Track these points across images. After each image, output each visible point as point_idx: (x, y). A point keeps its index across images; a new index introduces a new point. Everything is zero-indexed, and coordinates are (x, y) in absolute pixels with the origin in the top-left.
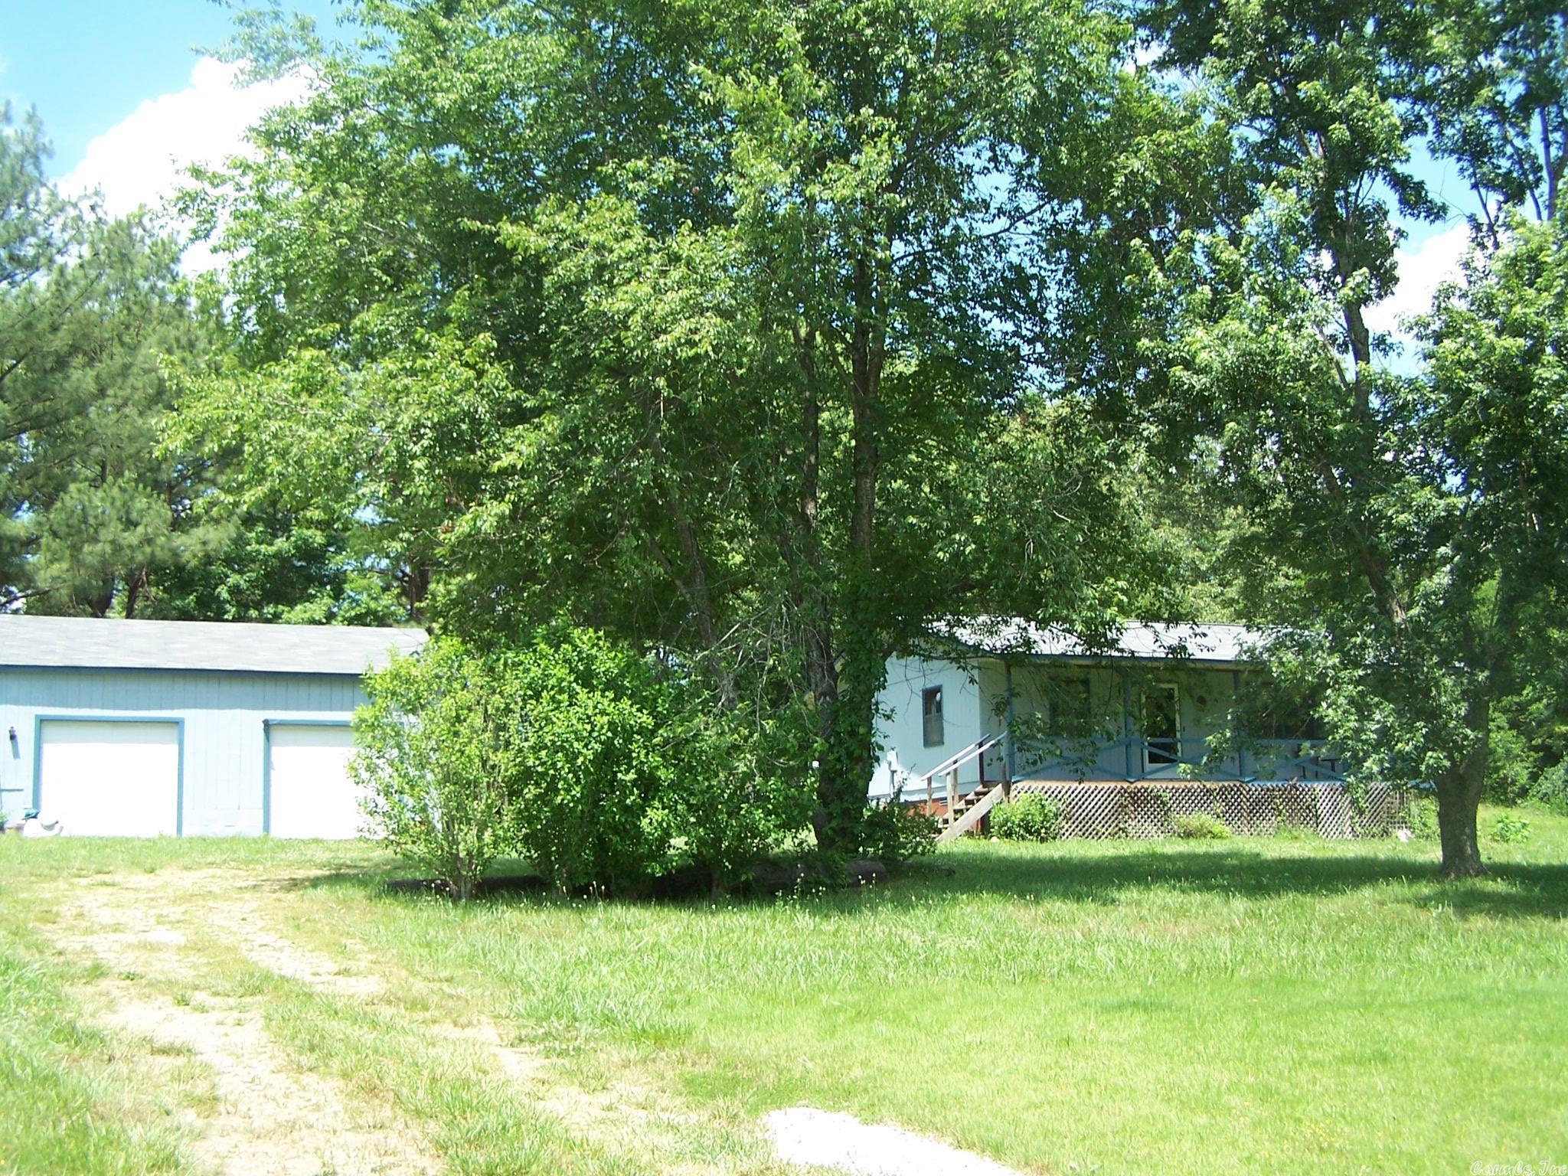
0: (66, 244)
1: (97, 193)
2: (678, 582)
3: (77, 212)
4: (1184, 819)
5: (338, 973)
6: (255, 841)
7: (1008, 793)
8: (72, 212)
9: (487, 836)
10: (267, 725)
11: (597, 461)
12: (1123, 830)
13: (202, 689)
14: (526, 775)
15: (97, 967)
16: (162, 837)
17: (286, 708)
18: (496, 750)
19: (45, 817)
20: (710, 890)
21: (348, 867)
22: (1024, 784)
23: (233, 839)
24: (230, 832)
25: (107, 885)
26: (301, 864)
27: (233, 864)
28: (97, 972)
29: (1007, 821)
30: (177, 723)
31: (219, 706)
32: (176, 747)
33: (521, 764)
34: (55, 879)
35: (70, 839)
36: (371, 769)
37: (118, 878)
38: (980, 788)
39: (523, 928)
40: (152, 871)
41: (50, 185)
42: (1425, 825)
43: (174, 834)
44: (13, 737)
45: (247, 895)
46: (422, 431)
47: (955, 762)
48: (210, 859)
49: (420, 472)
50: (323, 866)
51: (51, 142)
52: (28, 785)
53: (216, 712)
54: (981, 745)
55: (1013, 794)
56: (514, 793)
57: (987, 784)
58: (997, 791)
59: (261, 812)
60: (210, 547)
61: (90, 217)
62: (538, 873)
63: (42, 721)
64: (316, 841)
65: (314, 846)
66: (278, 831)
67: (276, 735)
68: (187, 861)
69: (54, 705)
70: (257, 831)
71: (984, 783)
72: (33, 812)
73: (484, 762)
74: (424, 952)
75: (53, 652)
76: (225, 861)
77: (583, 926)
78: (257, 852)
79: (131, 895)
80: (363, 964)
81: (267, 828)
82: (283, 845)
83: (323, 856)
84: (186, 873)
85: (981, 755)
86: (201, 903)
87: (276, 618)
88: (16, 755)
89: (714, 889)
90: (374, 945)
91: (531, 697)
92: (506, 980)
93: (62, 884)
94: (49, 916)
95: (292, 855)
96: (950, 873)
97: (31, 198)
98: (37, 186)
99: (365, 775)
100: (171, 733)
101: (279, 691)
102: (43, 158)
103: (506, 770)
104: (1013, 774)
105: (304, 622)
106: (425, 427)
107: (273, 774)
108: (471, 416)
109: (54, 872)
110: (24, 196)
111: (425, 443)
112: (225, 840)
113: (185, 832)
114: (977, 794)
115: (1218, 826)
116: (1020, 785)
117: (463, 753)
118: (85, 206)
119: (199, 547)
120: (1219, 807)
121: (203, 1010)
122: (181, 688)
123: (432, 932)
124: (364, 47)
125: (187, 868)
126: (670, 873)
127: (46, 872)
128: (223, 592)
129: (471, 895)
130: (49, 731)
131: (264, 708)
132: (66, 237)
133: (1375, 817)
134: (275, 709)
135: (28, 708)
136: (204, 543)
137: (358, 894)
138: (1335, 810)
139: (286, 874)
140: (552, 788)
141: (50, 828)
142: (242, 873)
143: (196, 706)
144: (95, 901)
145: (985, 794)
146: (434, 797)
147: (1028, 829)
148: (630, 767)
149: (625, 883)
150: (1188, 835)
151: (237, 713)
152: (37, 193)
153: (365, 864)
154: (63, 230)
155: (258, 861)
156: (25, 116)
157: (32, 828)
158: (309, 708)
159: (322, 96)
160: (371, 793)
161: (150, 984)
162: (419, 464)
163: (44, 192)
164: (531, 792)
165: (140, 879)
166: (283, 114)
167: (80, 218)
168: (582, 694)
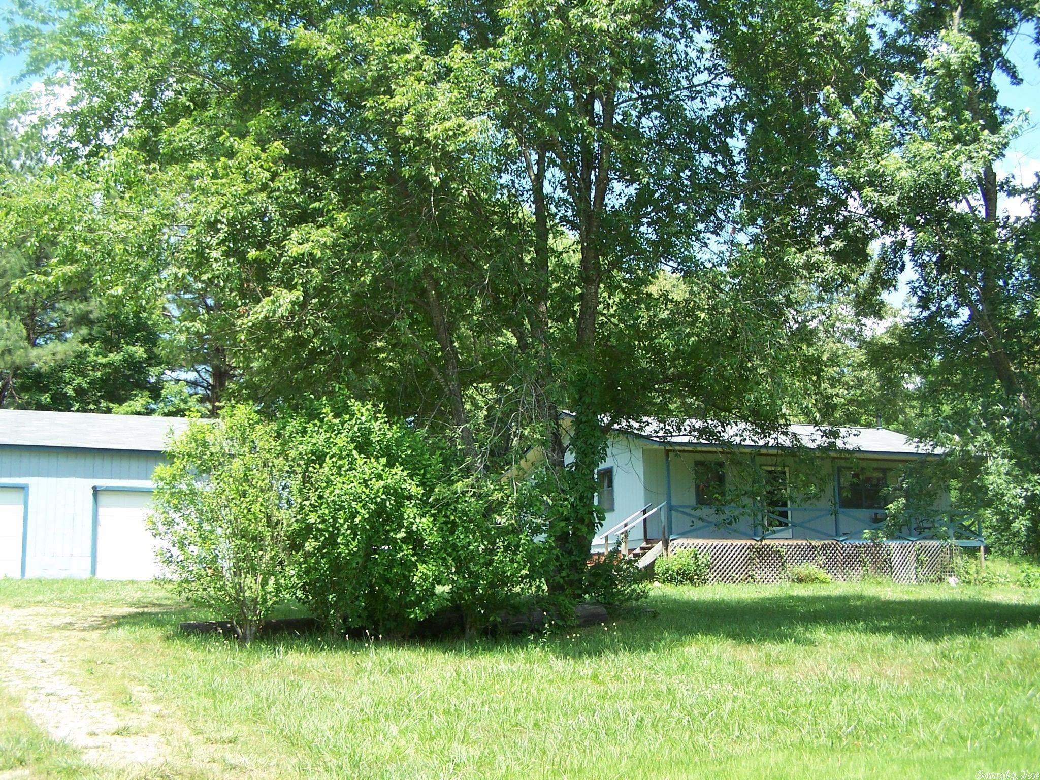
2: (433, 369)
4: (797, 570)
5: (118, 733)
6: (82, 582)
7: (667, 549)
9: (270, 587)
10: (96, 491)
11: (376, 255)
12: (752, 577)
13: (44, 461)
14: (307, 531)
16: (6, 579)
17: (112, 477)
18: (279, 508)
20: (463, 631)
21: (154, 605)
22: (680, 541)
23: (64, 580)
24: (63, 575)
26: (115, 602)
27: (58, 602)
29: (667, 570)
30: (23, 488)
31: (58, 475)
32: (22, 507)
33: (303, 520)
36: (170, 523)
38: (644, 545)
39: (301, 671)
42: (967, 573)
43: (18, 576)
45: (57, 634)
46: (219, 226)
47: (626, 525)
48: (40, 598)
49: (217, 260)
50: (132, 605)
53: (55, 480)
54: (645, 512)
55: (670, 549)
56: (295, 547)
57: (650, 541)
58: (659, 547)
59: (89, 559)
60: (59, 357)
62: (315, 616)
64: (132, 582)
65: (129, 587)
66: (103, 574)
67: (103, 499)
68: (20, 600)
70: (87, 575)
71: (647, 541)
73: (269, 518)
74: (207, 702)
76: (52, 600)
77: (359, 671)
78: (81, 592)
80: (146, 719)
81: (94, 572)
82: (104, 586)
83: (137, 596)
84: (15, 611)
85: (645, 520)
86: (13, 642)
87: (109, 411)
89: (468, 631)
90: (160, 693)
91: (313, 461)
92: (292, 741)
95: (109, 595)
96: (655, 615)
99: (162, 529)
100: (18, 496)
101: (107, 464)
103: (289, 525)
104: (670, 533)
105: (127, 413)
106: (222, 223)
107: (100, 529)
108: (261, 214)
111: (221, 236)
112: (57, 581)
113: (28, 575)
114: (642, 549)
115: (822, 574)
116: (675, 542)
117: (249, 511)
119: (50, 357)
120: (821, 559)
122: (28, 461)
123: (219, 680)
125: (17, 607)
126: (430, 616)
128: (70, 391)
129: (256, 638)
131: (94, 477)
133: (932, 567)
134: (102, 478)
136: (54, 354)
137: (154, 634)
138: (904, 563)
139: (100, 611)
140: (332, 541)
142: (64, 611)
143: (39, 475)
145: (650, 549)
146: (225, 548)
147: (686, 577)
148: (400, 526)
149: (391, 625)
150: (800, 580)
151: (72, 481)
153: (168, 602)
155: (79, 600)
158: (129, 478)
160: (166, 544)
162: (215, 254)
164: (310, 545)
168: (360, 460)
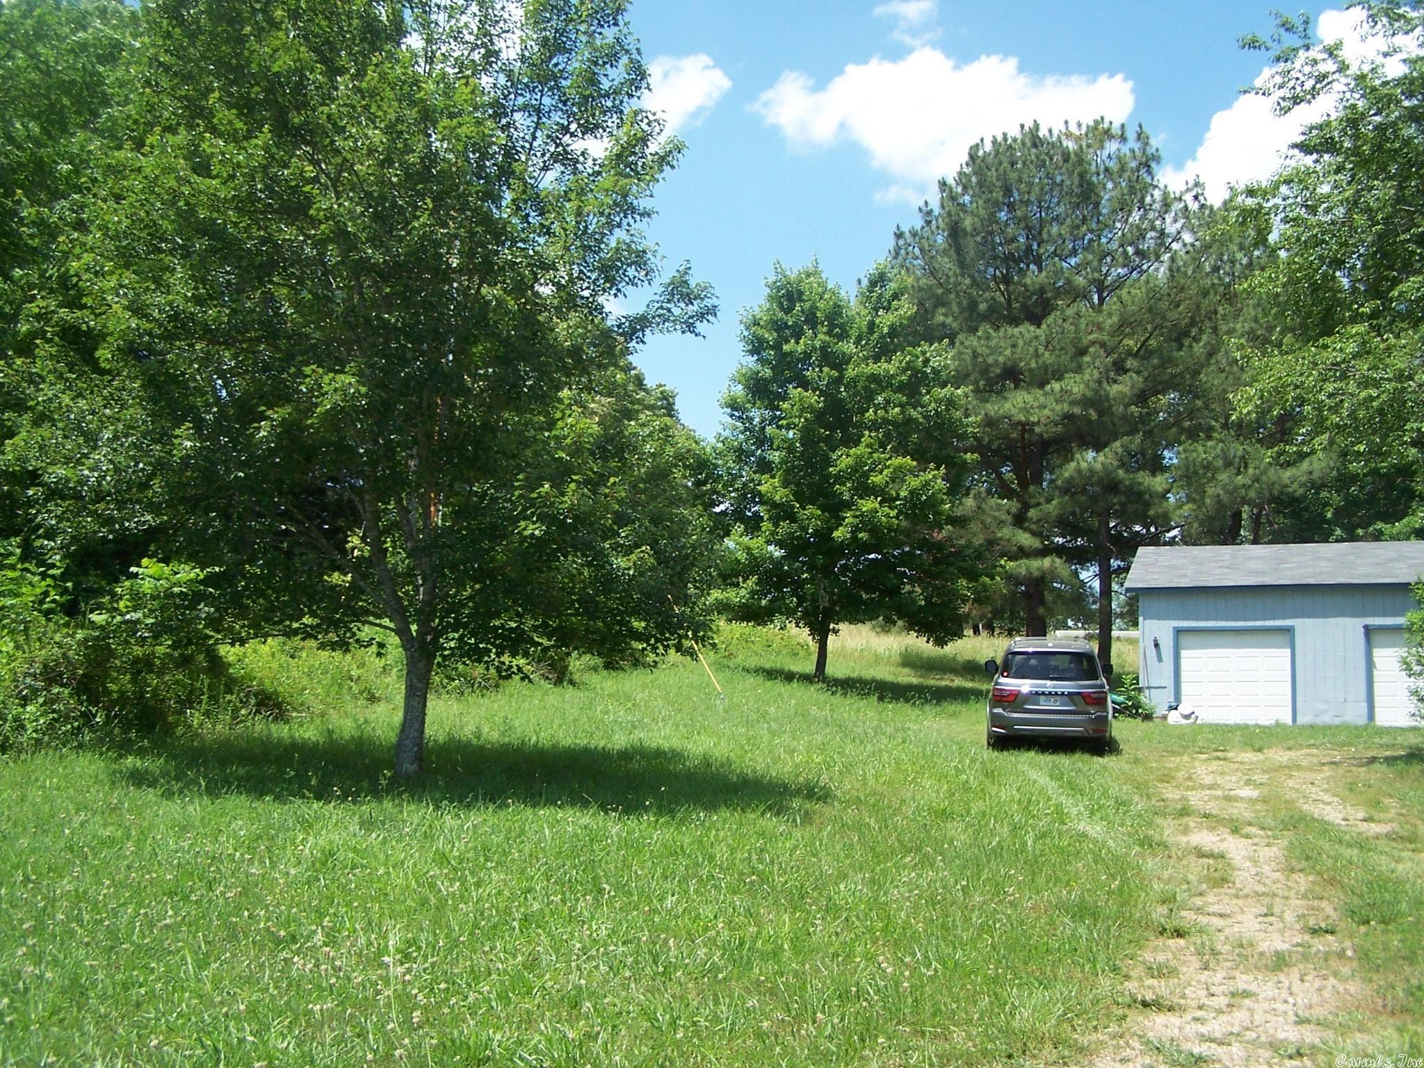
0: (1179, 233)
1: (1197, 184)
3: (1182, 205)
5: (1365, 821)
6: (1358, 728)
8: (1178, 206)
10: (1367, 630)
13: (1308, 601)
15: (1183, 809)
16: (1278, 724)
17: (1384, 615)
19: (1184, 708)
23: (1337, 727)
24: (1337, 721)
25: (1218, 758)
27: (1330, 746)
28: (1185, 812)
30: (1289, 631)
31: (1325, 615)
32: (1288, 651)
34: (1181, 754)
35: (1202, 726)
37: (1230, 755)
40: (1260, 750)
41: (1161, 186)
43: (1290, 722)
44: (1157, 645)
45: (1326, 768)
48: (1312, 742)
51: (1157, 150)
52: (1169, 682)
53: (1321, 620)
59: (1365, 704)
61: (1194, 206)
63: (1178, 632)
66: (1380, 720)
67: (1376, 638)
68: (1291, 743)
69: (1187, 619)
70: (1363, 721)
72: (1174, 704)
75: (1185, 576)
76: (1323, 744)
78: (1356, 737)
79: (1236, 766)
81: (1371, 716)
84: (1287, 752)
88: (1160, 659)
93: (1186, 758)
94: (1166, 779)
97: (1148, 199)
98: (1150, 189)
100: (1284, 638)
101: (1378, 599)
102: (1153, 165)
107: (1374, 671)
109: (1181, 750)
110: (1142, 201)
112: (1329, 727)
113: (1299, 721)
118: (1188, 198)
119: (1306, 477)
121: (1248, 836)
122: (1291, 601)
124: (1386, 55)
125: (1290, 749)
127: (1175, 748)
128: (1328, 514)
130: (1184, 640)
131: (1365, 615)
132: (1179, 225)
134: (1373, 616)
135: (1167, 622)
136: (1310, 474)
139: (1370, 754)
141: (1187, 717)
142: (1333, 753)
143: (1303, 616)
144: (1204, 770)
151: (1341, 620)
152: (1152, 196)
154: (1175, 221)
155: (1352, 744)
156: (1135, 135)
157: (1174, 717)
159: (1354, 107)
161: (1218, 821)
163: (1157, 194)
165: (1249, 756)
166: (1320, 127)
167: (1186, 207)
